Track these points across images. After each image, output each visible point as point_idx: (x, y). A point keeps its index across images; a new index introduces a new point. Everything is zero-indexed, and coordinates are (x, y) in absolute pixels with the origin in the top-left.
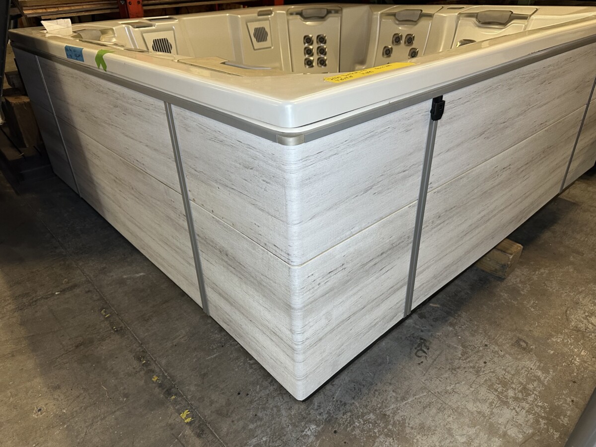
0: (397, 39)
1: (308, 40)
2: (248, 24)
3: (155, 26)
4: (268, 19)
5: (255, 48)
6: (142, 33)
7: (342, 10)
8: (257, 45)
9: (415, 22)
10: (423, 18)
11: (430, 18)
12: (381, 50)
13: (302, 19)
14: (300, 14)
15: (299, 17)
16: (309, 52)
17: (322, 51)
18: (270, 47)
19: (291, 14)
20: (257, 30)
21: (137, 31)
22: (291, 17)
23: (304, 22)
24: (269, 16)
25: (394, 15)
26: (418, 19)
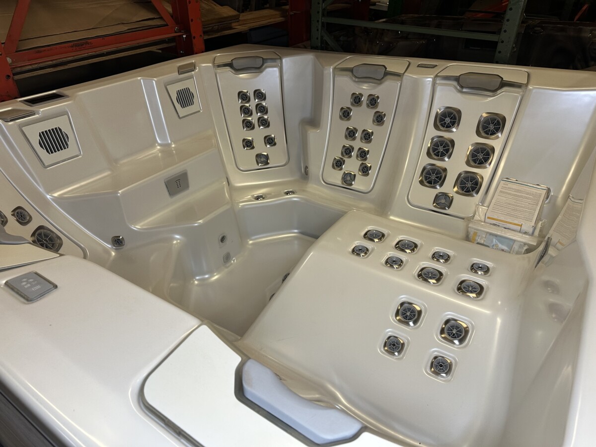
0: (357, 99)
1: (243, 96)
2: (168, 87)
3: (38, 114)
4: (192, 77)
5: (181, 116)
6: (20, 127)
7: (281, 59)
8: (182, 111)
9: (379, 81)
10: (388, 77)
11: (399, 78)
12: (338, 113)
13: (233, 71)
14: (230, 65)
15: (228, 69)
16: (246, 111)
17: (262, 109)
18: (199, 111)
19: (219, 66)
20: (179, 93)
21: (12, 124)
22: (219, 70)
23: (236, 75)
24: (193, 73)
25: (351, 70)
26: (383, 78)
